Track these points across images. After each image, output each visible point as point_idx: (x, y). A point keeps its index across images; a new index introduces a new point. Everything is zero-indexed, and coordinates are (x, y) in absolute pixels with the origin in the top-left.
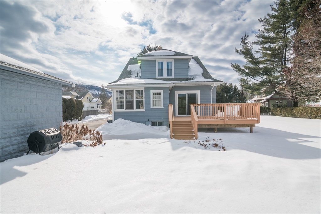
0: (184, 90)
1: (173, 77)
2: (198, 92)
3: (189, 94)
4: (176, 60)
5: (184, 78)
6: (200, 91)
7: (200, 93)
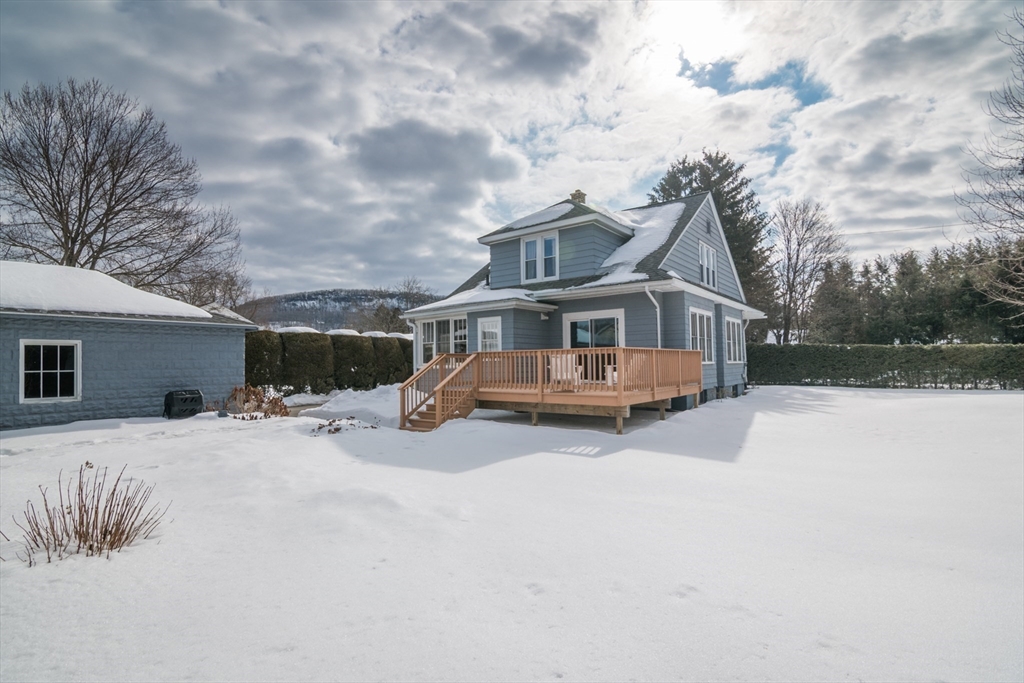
0: (584, 310)
1: (556, 278)
2: (618, 314)
3: (596, 321)
4: (563, 232)
5: (571, 280)
6: (625, 312)
7: (626, 317)
